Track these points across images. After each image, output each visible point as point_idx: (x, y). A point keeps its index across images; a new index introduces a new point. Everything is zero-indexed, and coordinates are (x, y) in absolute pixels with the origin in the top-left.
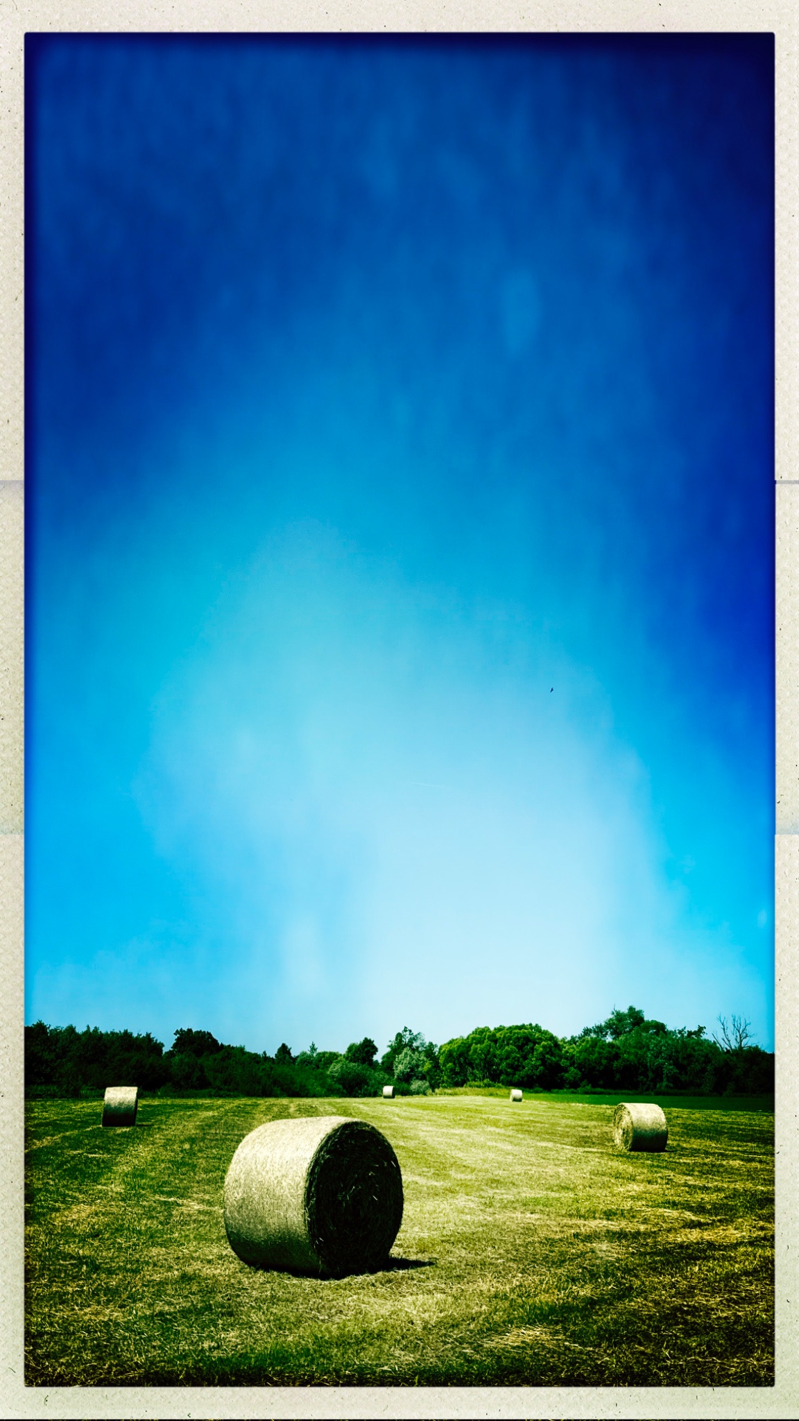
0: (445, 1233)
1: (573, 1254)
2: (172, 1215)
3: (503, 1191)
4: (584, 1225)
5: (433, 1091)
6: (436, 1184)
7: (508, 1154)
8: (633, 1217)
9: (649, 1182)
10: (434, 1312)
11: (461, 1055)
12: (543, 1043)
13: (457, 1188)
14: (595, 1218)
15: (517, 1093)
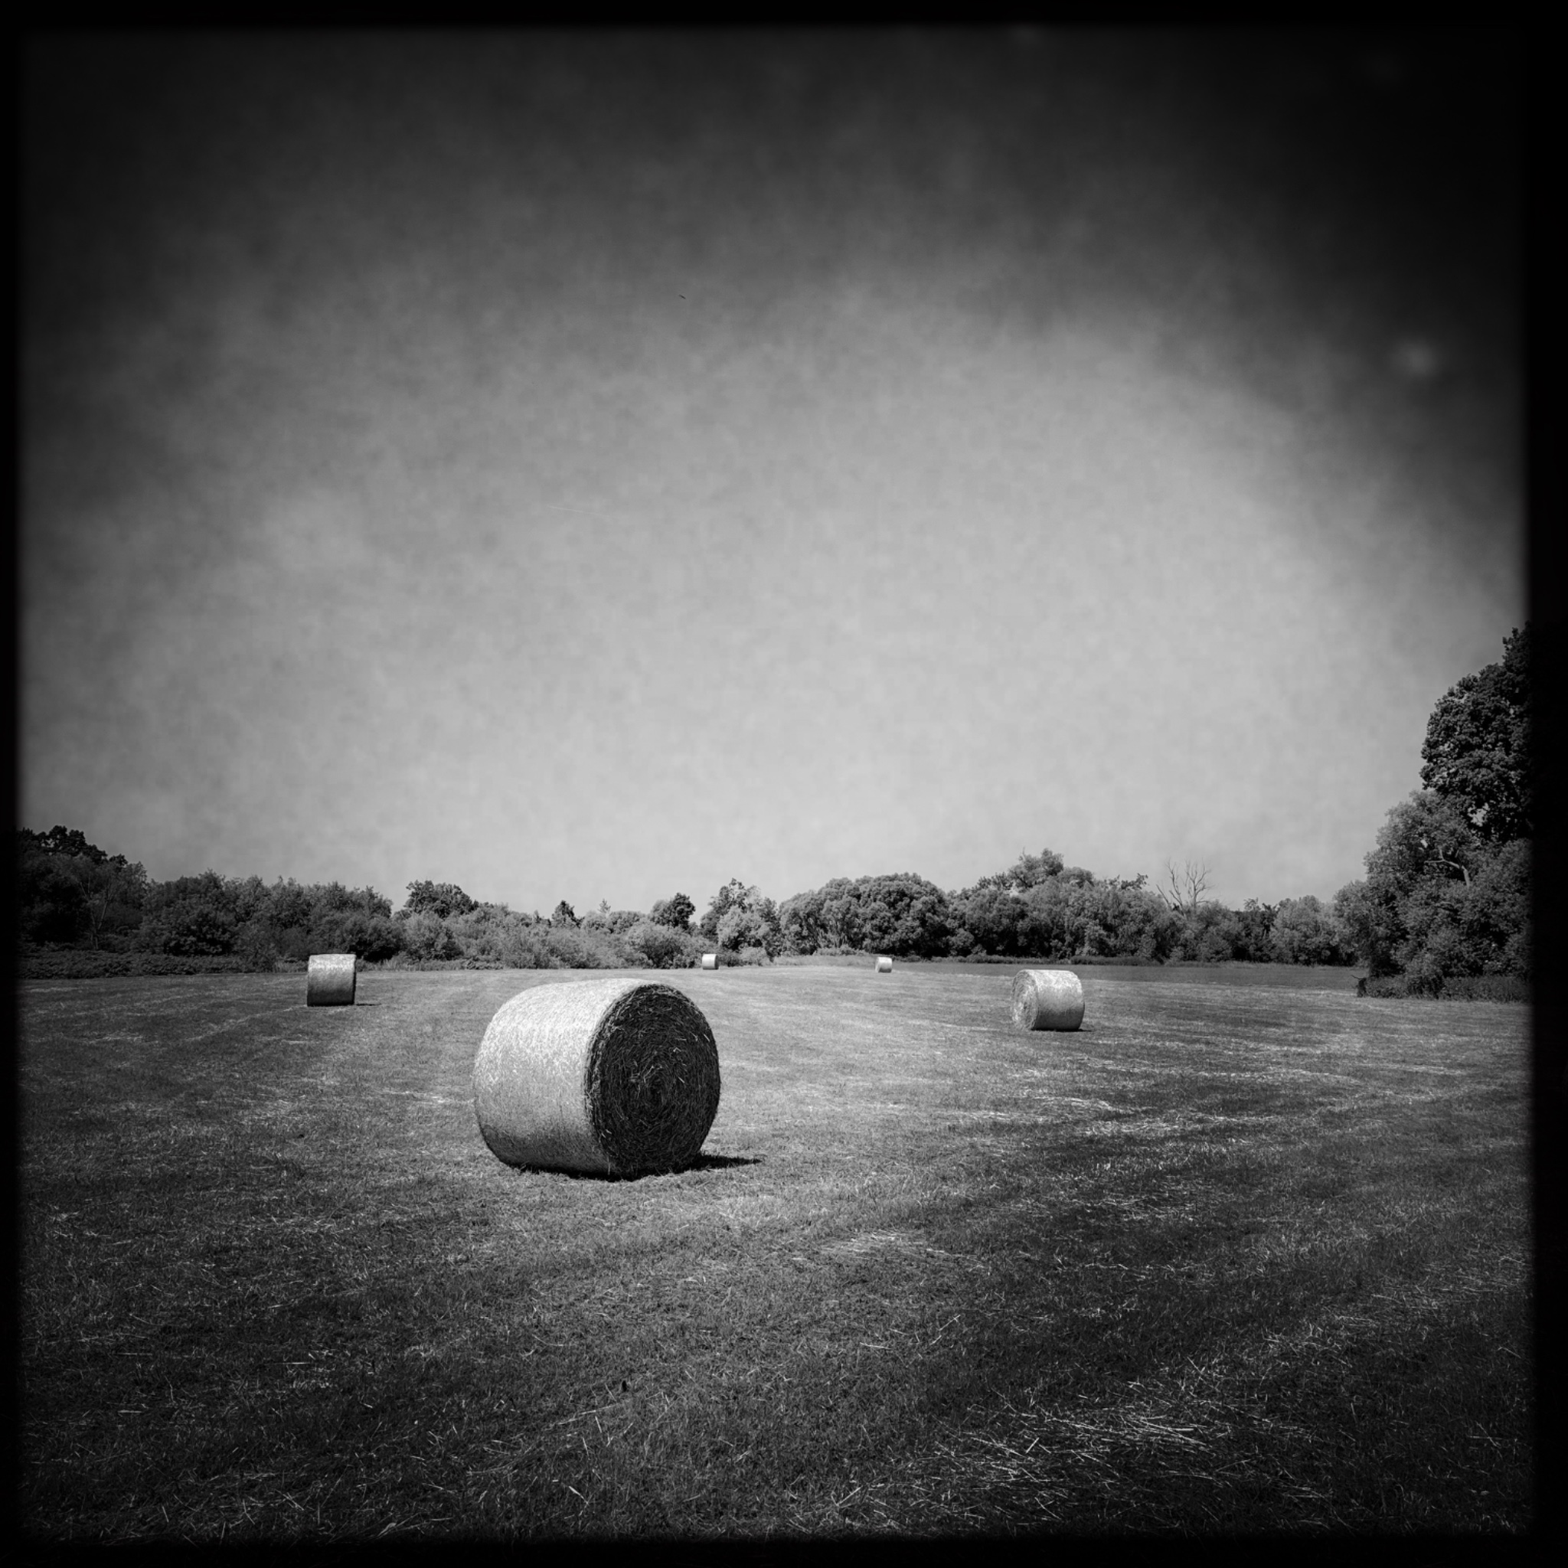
0: (777, 1126)
1: (946, 1150)
2: (406, 1111)
3: (859, 1078)
4: (964, 1117)
5: (772, 961)
6: (769, 1069)
7: (868, 1034)
8: (1030, 1107)
9: (1055, 1067)
10: (757, 1216)
11: (809, 915)
12: (924, 898)
13: (798, 1075)
14: (978, 1108)
15: (885, 961)
